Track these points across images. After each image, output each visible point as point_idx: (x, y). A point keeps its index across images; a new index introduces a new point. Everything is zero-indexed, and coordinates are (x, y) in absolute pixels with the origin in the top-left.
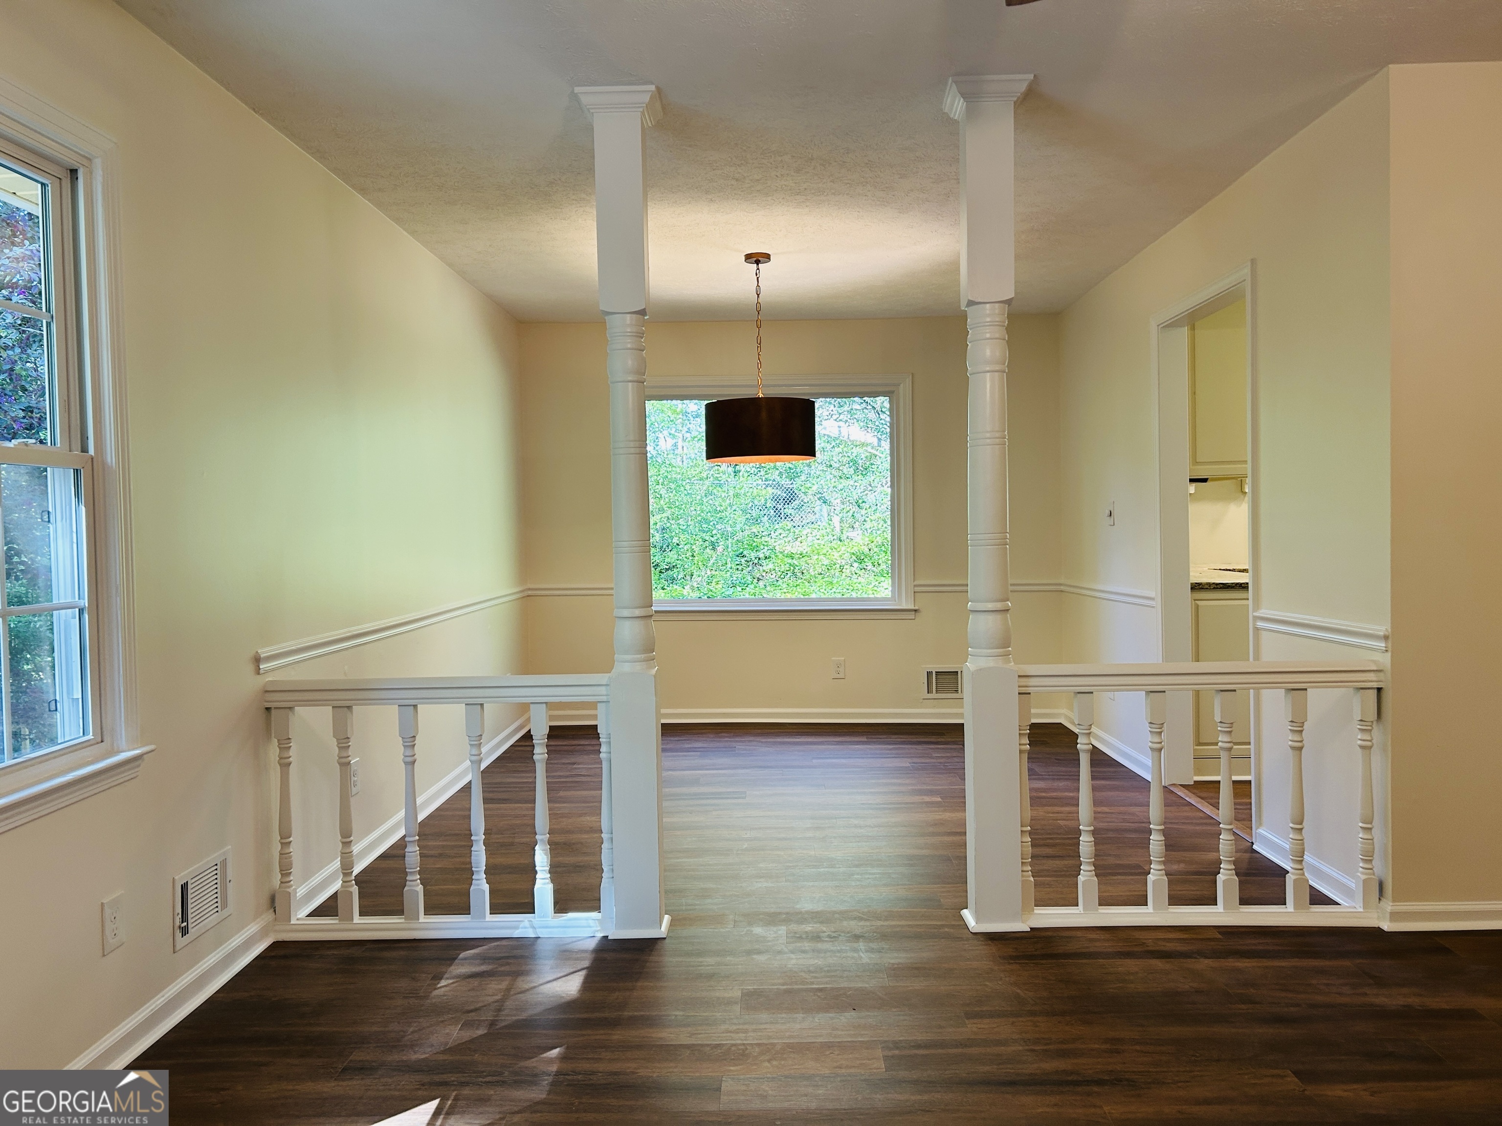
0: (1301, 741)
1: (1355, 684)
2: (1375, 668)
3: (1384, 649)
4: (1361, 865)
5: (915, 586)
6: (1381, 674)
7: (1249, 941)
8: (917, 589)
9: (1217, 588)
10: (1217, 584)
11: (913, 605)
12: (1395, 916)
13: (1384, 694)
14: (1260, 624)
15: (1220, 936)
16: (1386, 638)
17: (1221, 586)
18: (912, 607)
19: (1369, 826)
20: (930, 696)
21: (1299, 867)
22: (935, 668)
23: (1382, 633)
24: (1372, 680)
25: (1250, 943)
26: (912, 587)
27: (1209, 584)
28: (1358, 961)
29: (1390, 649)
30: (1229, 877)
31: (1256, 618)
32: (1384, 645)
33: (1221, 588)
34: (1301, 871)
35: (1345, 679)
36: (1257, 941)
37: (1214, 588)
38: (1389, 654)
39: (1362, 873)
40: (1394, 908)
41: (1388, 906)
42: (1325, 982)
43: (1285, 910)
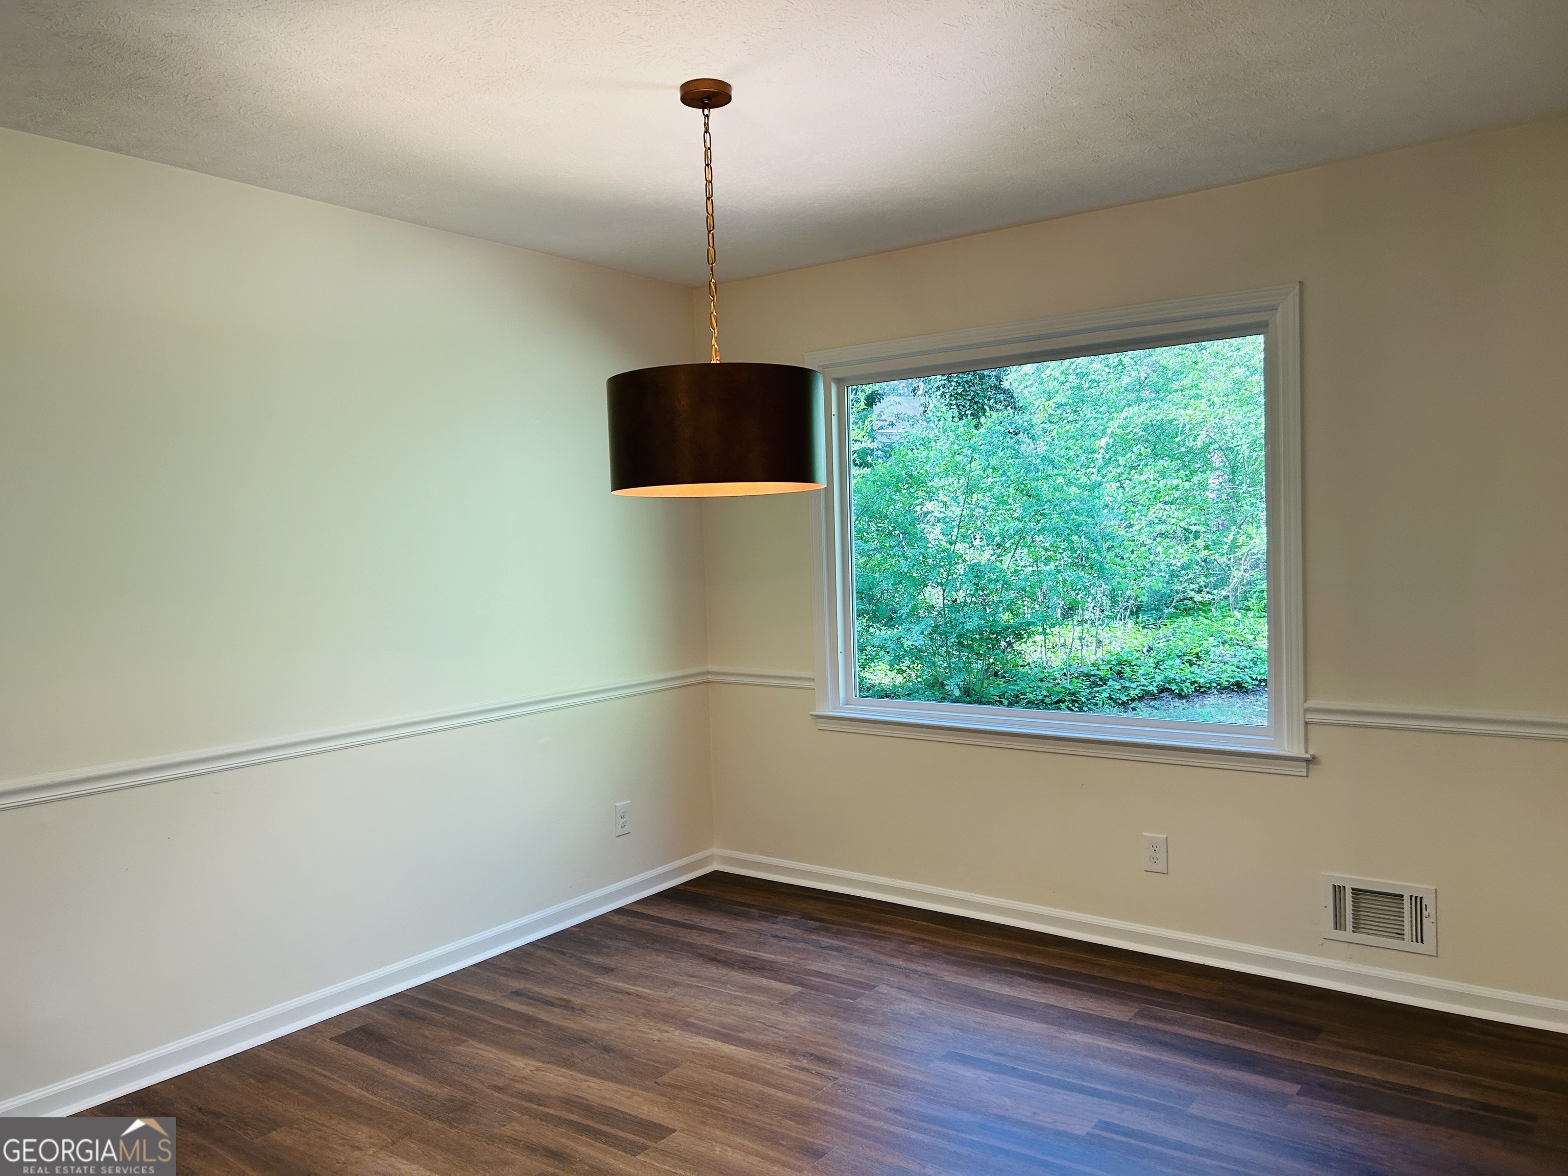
5: (1306, 711)
8: (1311, 717)
11: (1303, 750)
18: (1298, 751)
20: (1339, 934)
22: (1352, 879)
26: (1302, 712)
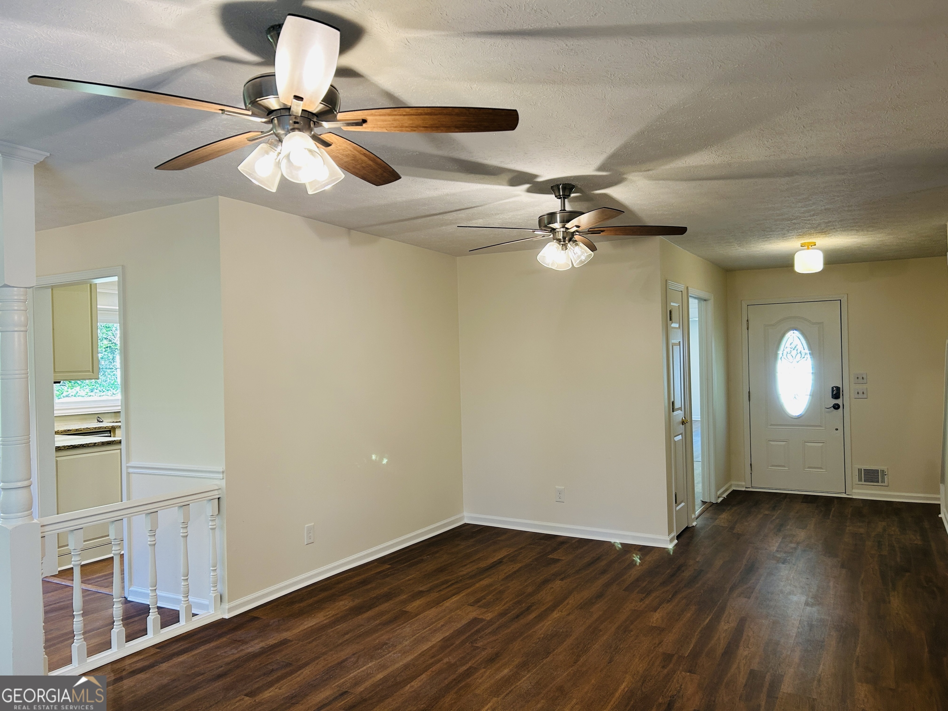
0: (187, 532)
1: (207, 498)
2: (217, 488)
3: (222, 478)
4: (212, 589)
6: (220, 491)
7: (174, 647)
9: (69, 449)
10: (69, 446)
12: (230, 610)
13: (221, 499)
14: (131, 470)
15: (159, 650)
16: (223, 472)
17: (72, 447)
19: (215, 568)
21: (187, 599)
23: (221, 470)
24: (216, 494)
25: (176, 647)
27: (64, 447)
28: (228, 636)
29: (225, 478)
30: (156, 616)
31: (128, 467)
32: (222, 476)
33: (71, 448)
34: (188, 601)
35: (206, 496)
36: (178, 645)
37: (67, 449)
38: (224, 480)
39: (213, 593)
40: (230, 606)
41: (226, 606)
42: (223, 651)
43: (181, 625)
